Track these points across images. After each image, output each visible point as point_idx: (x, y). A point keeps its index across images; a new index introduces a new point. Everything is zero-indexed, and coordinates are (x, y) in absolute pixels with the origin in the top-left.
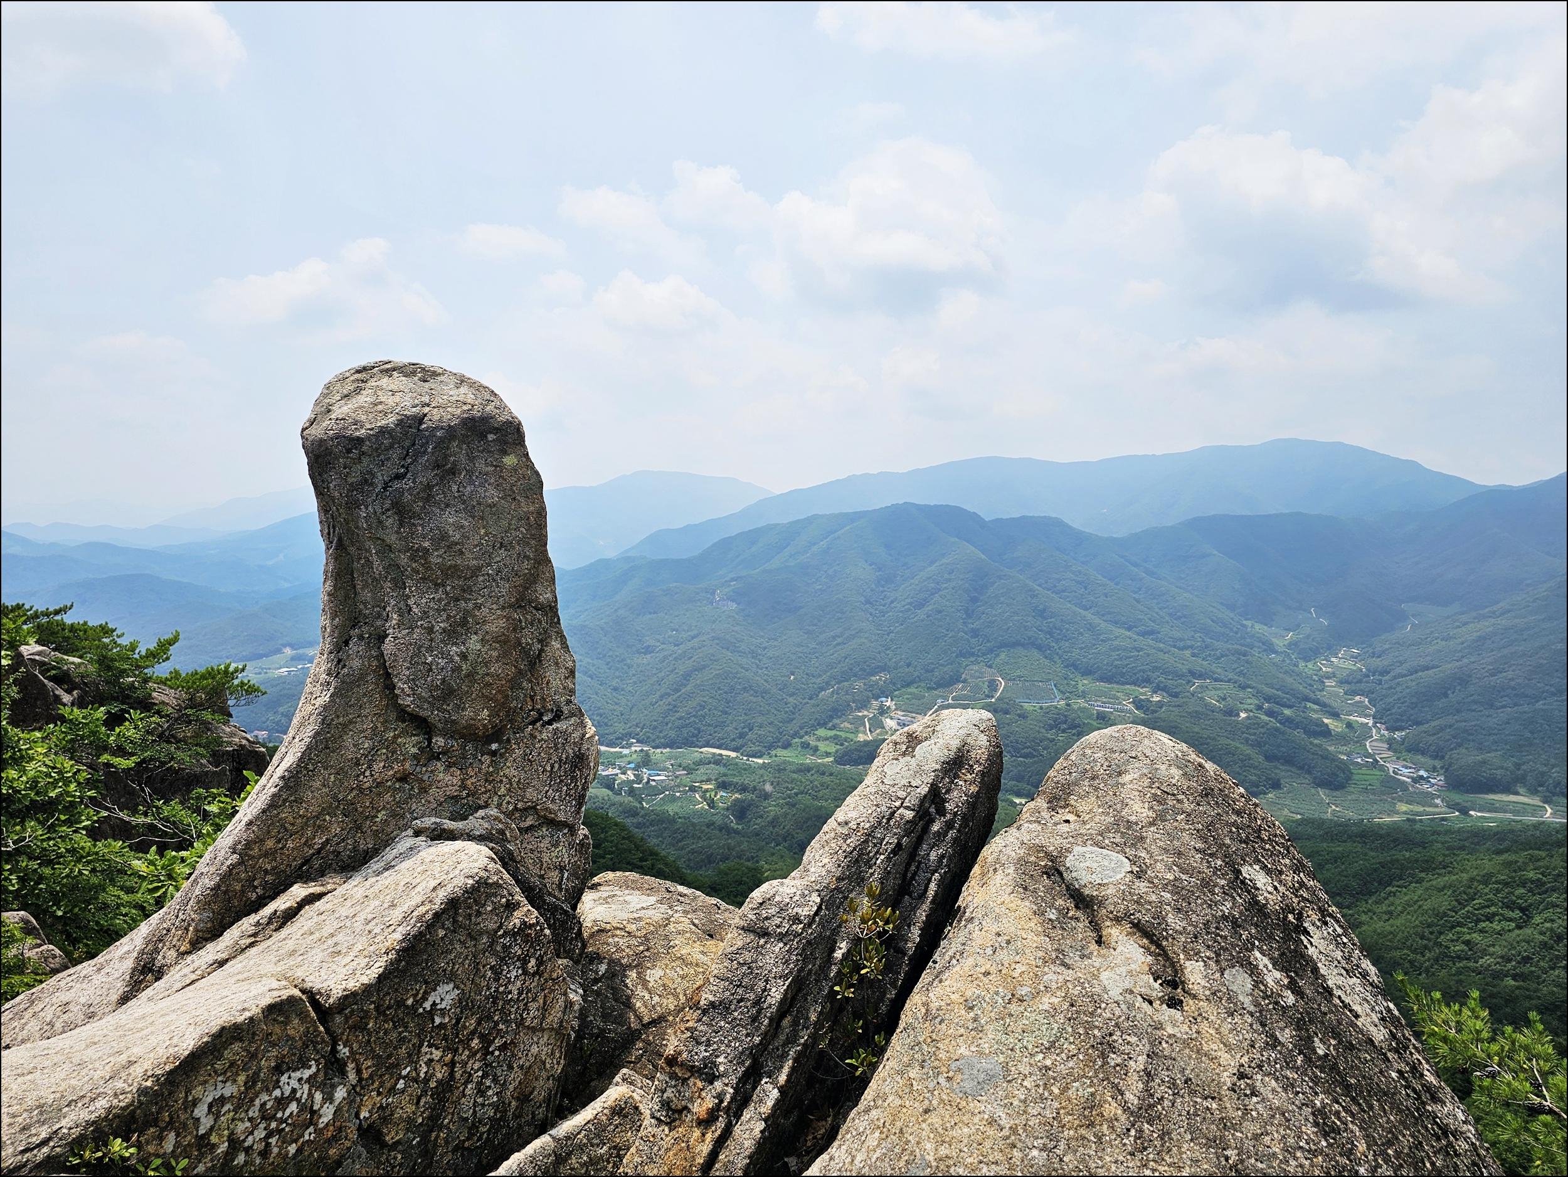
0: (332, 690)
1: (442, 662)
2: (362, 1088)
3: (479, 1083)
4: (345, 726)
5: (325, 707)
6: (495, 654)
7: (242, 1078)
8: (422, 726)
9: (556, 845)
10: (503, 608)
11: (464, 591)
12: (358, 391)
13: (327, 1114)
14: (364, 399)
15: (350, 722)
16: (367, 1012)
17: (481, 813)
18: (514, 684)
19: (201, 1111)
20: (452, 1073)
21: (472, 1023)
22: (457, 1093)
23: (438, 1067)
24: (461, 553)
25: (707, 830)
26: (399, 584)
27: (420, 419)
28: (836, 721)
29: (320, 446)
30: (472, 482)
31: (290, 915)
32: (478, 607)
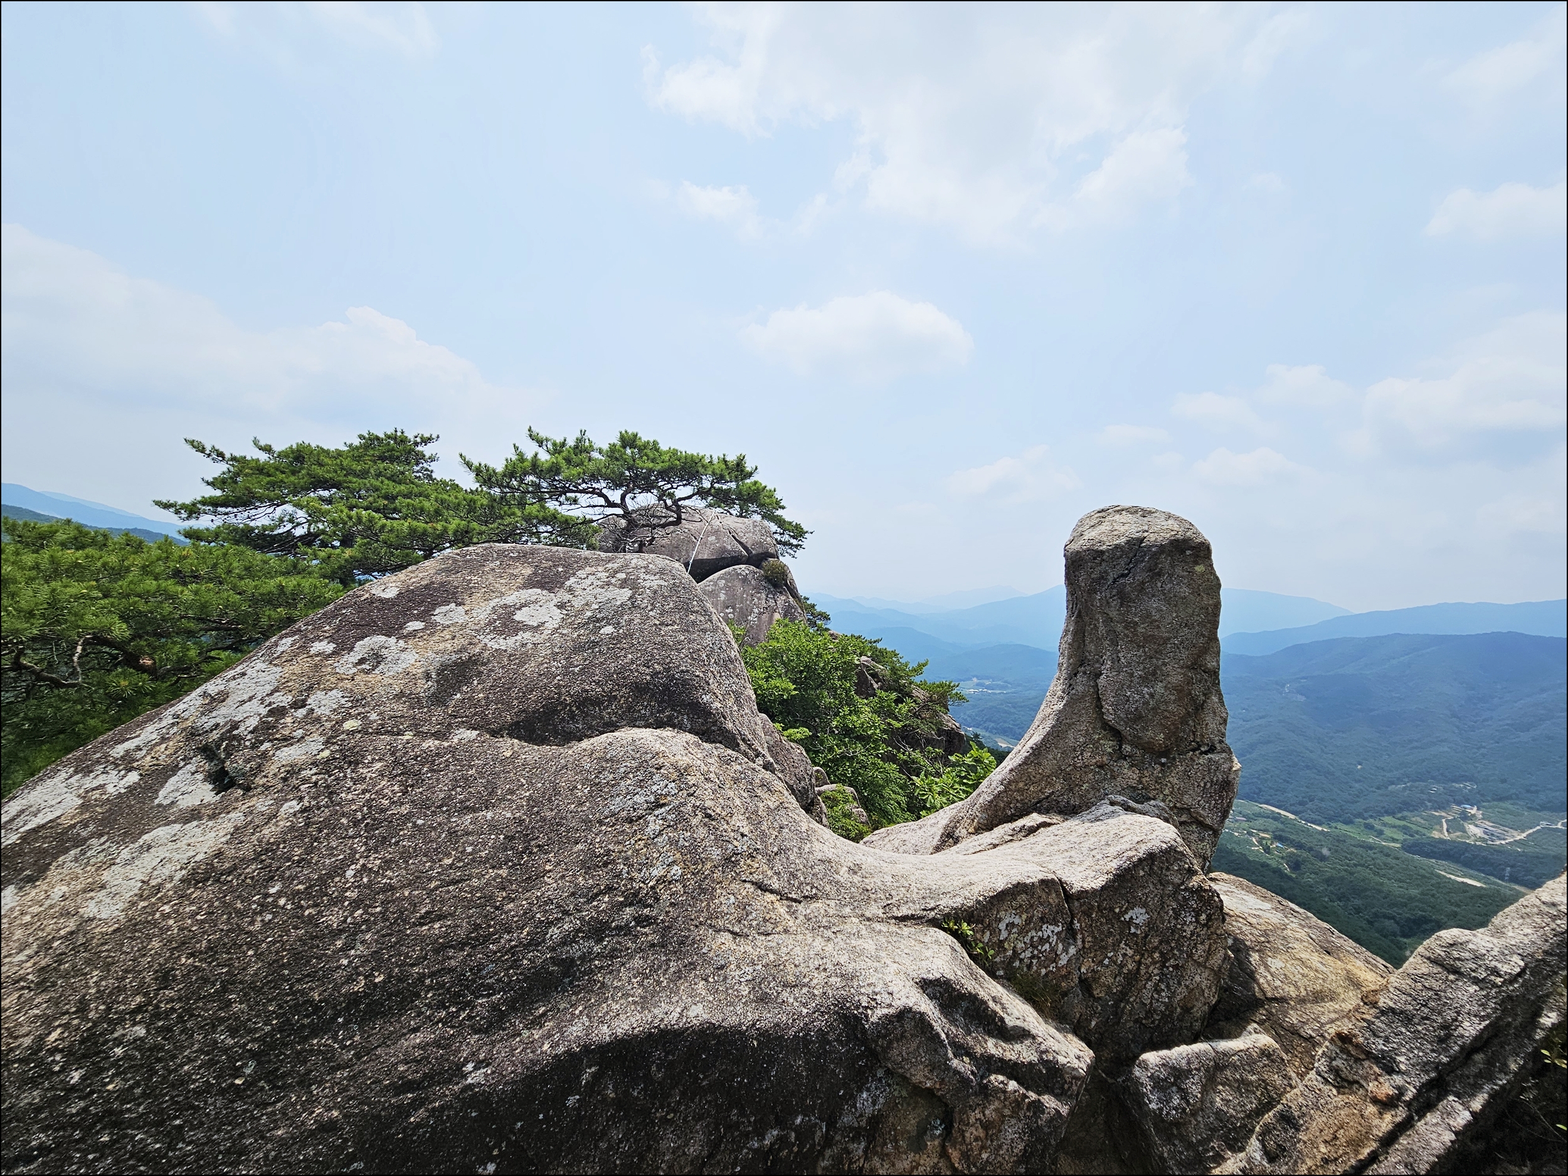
0: (1064, 702)
1: (1137, 697)
2: (1084, 953)
3: (1156, 985)
4: (1070, 725)
5: (1060, 711)
6: (1173, 698)
7: (1024, 916)
8: (1116, 735)
9: (1202, 840)
10: (1182, 668)
11: (1156, 652)
12: (1100, 523)
13: (1063, 961)
14: (1105, 528)
15: (1073, 723)
16: (1093, 906)
17: (1152, 802)
18: (1184, 721)
19: (1002, 926)
20: (1138, 969)
21: (1156, 941)
22: (1140, 984)
23: (1130, 961)
24: (1158, 627)
25: (1261, 869)
26: (1114, 643)
27: (1142, 540)
28: (1405, 813)
29: (1076, 555)
30: (1171, 582)
31: (1032, 830)
32: (1165, 664)
